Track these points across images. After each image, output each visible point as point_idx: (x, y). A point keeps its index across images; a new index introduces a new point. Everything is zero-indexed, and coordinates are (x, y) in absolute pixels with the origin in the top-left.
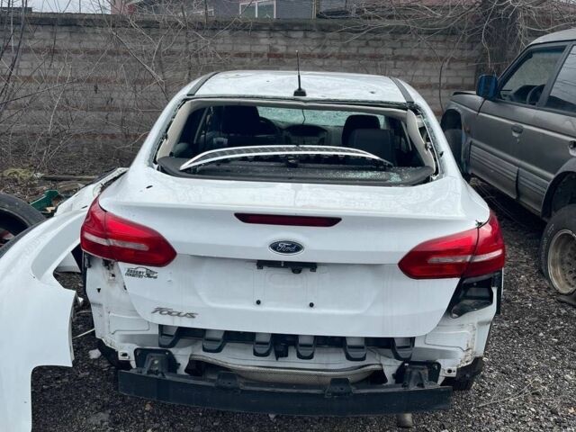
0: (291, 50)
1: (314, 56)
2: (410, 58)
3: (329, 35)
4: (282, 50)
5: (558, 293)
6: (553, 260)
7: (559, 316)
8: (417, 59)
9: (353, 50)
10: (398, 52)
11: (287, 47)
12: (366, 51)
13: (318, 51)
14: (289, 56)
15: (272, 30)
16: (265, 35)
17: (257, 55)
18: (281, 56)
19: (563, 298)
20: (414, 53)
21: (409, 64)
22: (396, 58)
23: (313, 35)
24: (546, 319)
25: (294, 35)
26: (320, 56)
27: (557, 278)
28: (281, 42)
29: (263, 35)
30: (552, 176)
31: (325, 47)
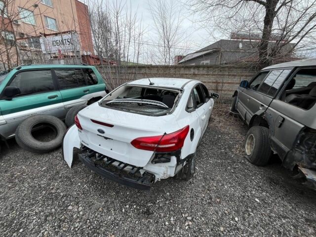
0: (199, 73)
1: (205, 75)
2: (233, 75)
3: (210, 69)
4: (196, 73)
5: (246, 154)
6: (248, 143)
7: (240, 162)
8: (236, 76)
9: (217, 73)
10: (230, 73)
13: (206, 73)
14: (198, 75)
15: (194, 68)
17: (190, 74)
18: (196, 74)
19: (246, 156)
20: (235, 74)
21: (233, 77)
22: (229, 75)
23: (205, 69)
24: (235, 162)
25: (201, 69)
26: (207, 75)
27: (248, 149)
28: (197, 71)
29: (192, 69)
30: (253, 114)
31: (208, 72)
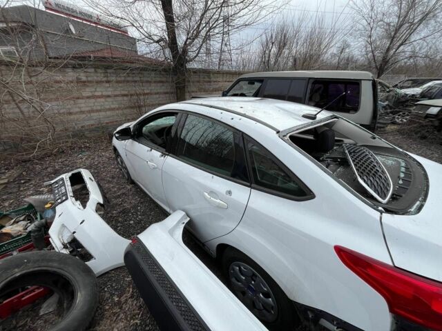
1: (103, 82)
8: (150, 82)
11: (87, 77)
12: (129, 79)
16: (70, 70)
28: (82, 74)
31: (108, 77)
